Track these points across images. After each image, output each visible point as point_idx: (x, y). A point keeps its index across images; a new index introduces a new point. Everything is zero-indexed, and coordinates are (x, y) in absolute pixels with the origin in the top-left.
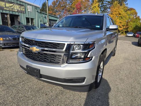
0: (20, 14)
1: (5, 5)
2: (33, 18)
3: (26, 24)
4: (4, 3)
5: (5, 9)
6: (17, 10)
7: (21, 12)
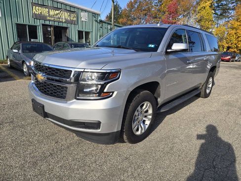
0: (69, 25)
1: (49, 12)
2: (88, 31)
3: (77, 41)
4: (47, 10)
5: (49, 18)
6: (65, 19)
7: (71, 22)
